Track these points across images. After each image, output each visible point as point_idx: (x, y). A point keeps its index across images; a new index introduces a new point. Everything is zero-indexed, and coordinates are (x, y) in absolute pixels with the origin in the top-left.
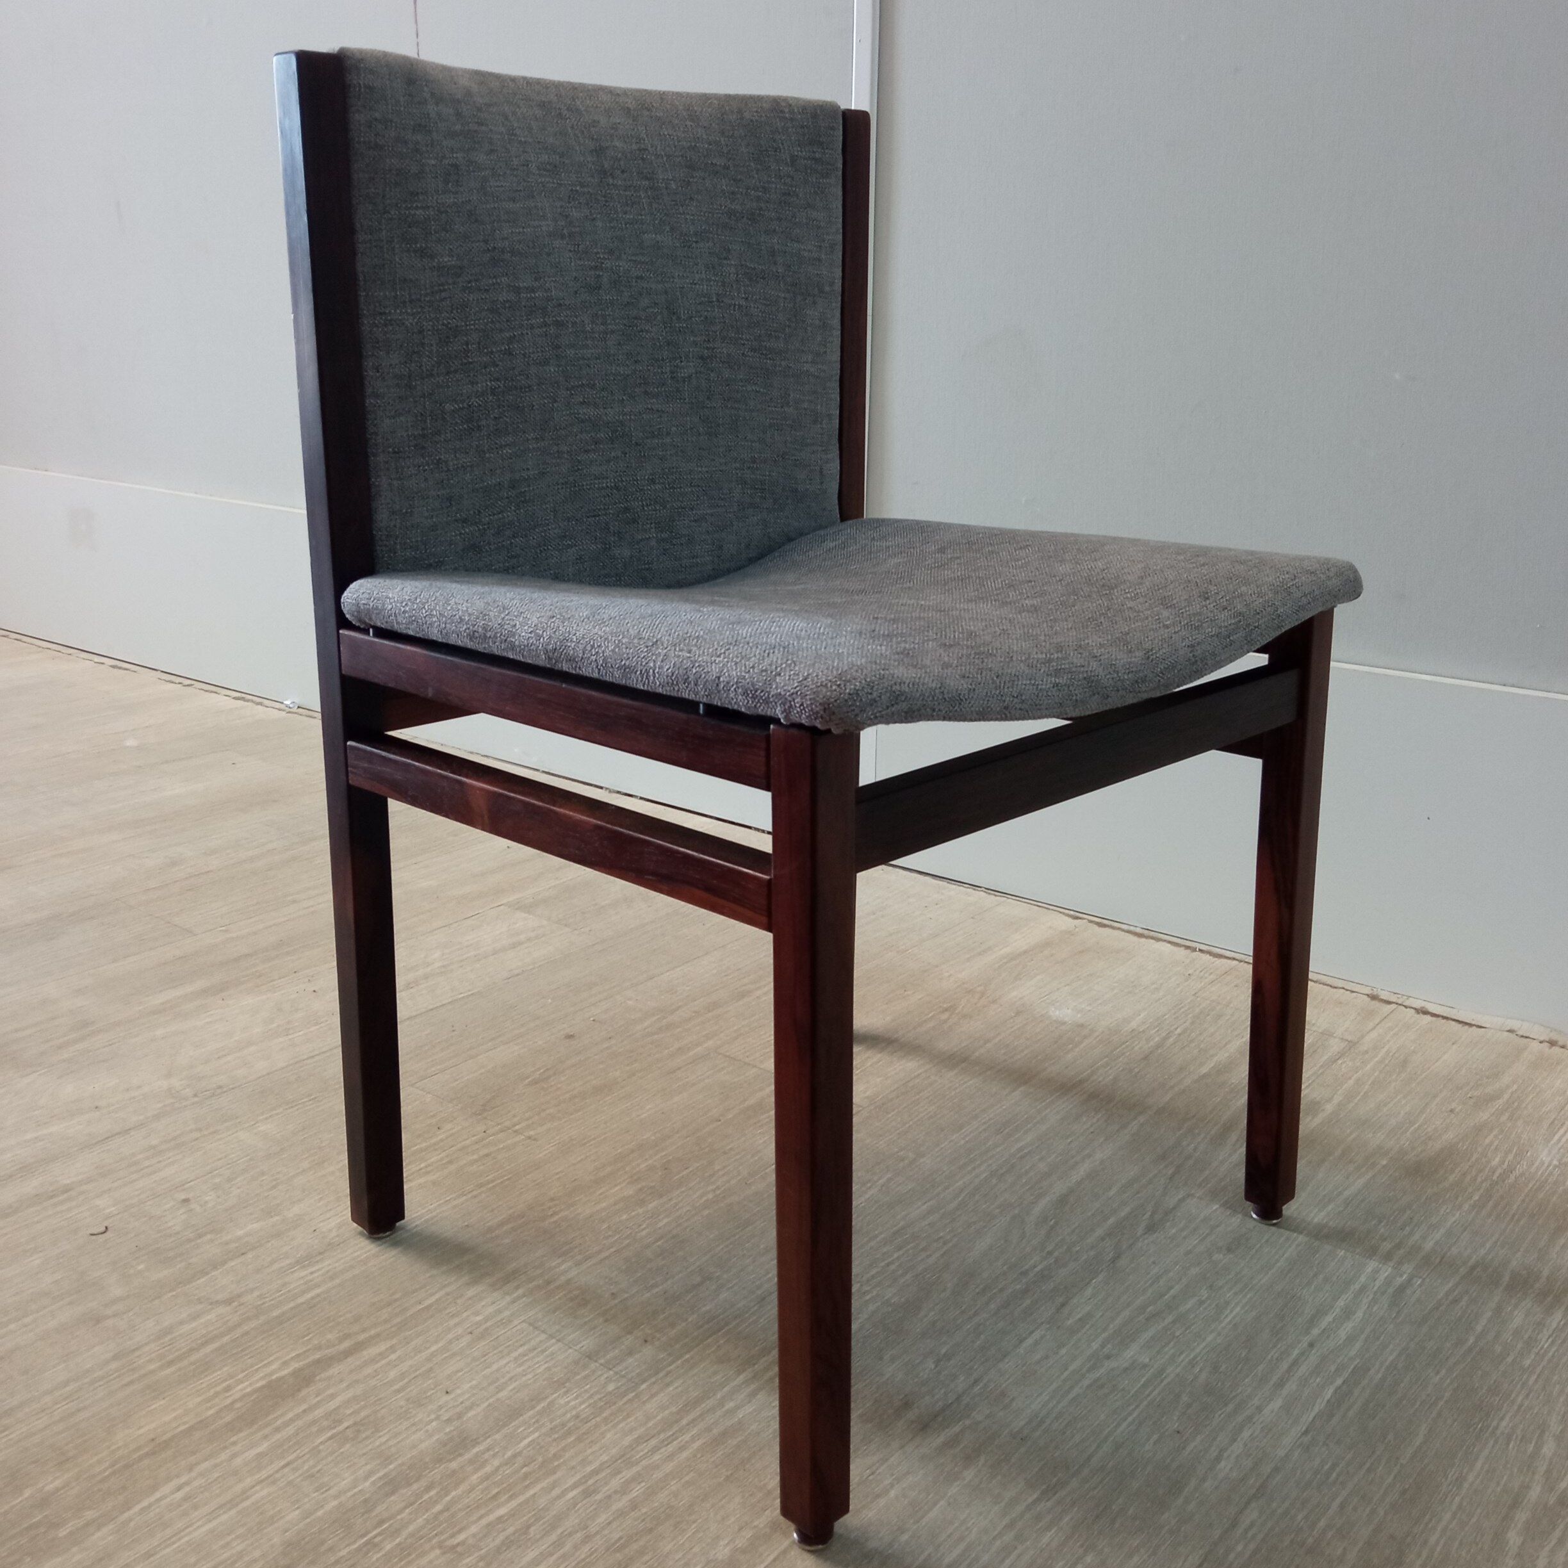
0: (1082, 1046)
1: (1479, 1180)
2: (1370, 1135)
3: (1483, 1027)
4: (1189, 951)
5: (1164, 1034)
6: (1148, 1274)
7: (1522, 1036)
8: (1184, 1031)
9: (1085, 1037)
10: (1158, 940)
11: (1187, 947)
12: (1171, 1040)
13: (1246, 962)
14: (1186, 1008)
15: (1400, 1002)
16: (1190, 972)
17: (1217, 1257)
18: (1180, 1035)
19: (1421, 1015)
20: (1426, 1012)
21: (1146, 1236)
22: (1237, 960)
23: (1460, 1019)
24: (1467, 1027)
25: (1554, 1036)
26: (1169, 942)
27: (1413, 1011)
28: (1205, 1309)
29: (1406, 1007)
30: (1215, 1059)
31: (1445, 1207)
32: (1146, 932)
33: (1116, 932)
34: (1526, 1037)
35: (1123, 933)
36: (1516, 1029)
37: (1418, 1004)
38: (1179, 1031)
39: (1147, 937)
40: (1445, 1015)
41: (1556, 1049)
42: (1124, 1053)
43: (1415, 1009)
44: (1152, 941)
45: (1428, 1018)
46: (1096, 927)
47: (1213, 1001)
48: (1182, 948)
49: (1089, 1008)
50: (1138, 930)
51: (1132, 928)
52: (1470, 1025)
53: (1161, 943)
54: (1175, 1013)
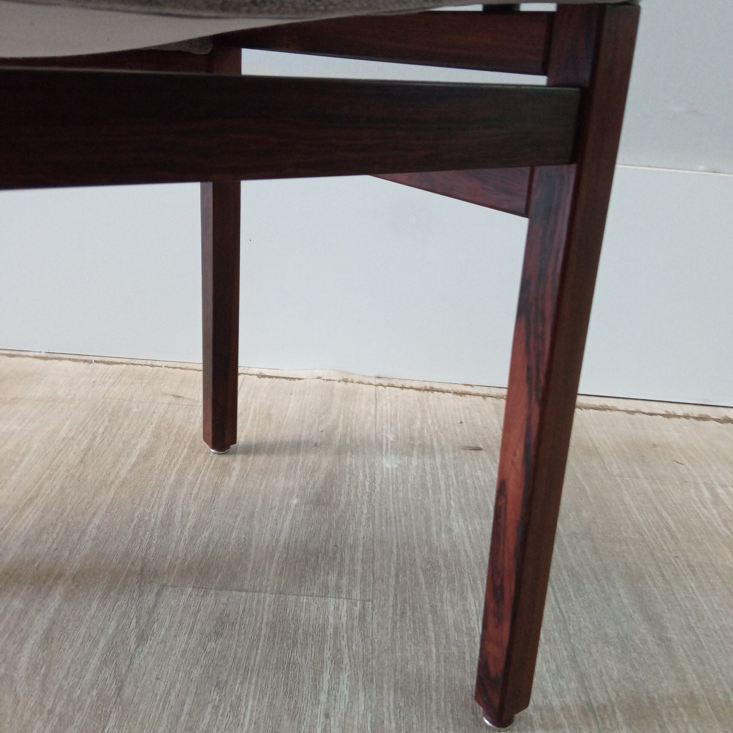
0: (23, 465)
1: (359, 495)
2: (275, 480)
3: (303, 379)
4: (86, 364)
5: (90, 436)
6: (156, 695)
7: (327, 380)
8: (106, 429)
9: (24, 455)
10: (60, 359)
11: (85, 361)
12: (98, 440)
13: (132, 364)
14: (100, 410)
15: (245, 373)
16: (94, 379)
17: (210, 646)
18: (103, 433)
19: (262, 379)
20: (264, 376)
21: (140, 649)
22: (125, 364)
23: (287, 377)
24: (292, 381)
25: (345, 377)
26: (70, 359)
27: (256, 377)
28: (223, 715)
29: (251, 375)
30: (138, 447)
31: (351, 526)
32: (49, 355)
33: (24, 360)
34: (330, 380)
35: (31, 359)
36: (321, 376)
37: (257, 371)
38: (101, 430)
39: (51, 359)
40: (276, 375)
41: (349, 384)
42: (62, 461)
43: (257, 375)
44: (57, 361)
45: (267, 379)
46: (8, 359)
47: (119, 399)
48: (82, 363)
49: (19, 428)
50: (43, 354)
51: (37, 354)
52: (294, 379)
53: (63, 362)
54: (93, 416)
